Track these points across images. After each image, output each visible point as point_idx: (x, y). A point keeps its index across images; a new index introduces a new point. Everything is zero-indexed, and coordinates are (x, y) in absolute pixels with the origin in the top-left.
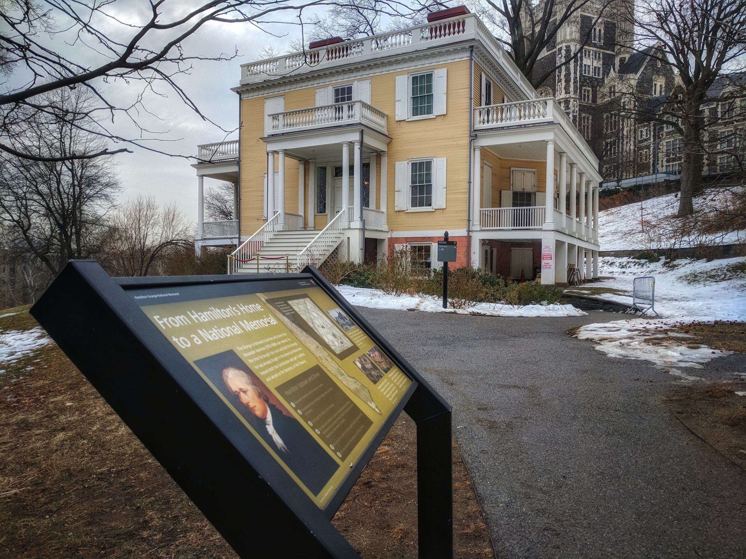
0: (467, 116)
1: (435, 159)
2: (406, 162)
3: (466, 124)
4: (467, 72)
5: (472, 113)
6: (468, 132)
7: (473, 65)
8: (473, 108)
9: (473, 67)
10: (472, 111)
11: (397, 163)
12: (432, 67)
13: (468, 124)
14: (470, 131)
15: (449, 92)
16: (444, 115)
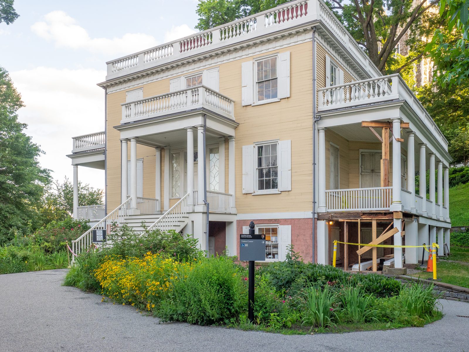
0: (311, 97)
1: (279, 142)
2: (252, 146)
3: (310, 105)
4: (310, 53)
5: (316, 94)
6: (312, 114)
7: (316, 46)
8: (316, 90)
9: (316, 48)
10: (316, 92)
11: (244, 147)
12: (276, 51)
13: (312, 105)
14: (314, 112)
15: (293, 75)
16: (288, 98)
